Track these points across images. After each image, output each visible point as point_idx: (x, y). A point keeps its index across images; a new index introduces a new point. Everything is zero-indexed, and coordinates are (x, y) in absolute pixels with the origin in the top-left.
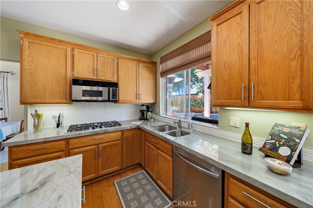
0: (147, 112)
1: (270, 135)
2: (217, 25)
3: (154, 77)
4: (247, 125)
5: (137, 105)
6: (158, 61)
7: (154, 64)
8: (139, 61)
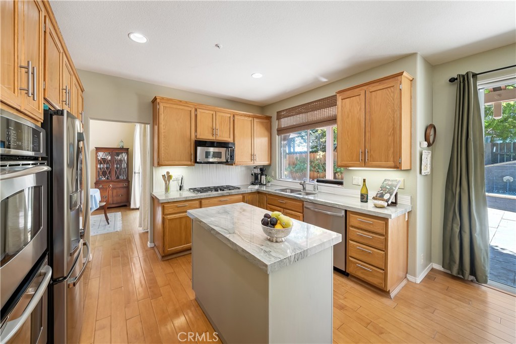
0: (261, 175)
1: (381, 188)
2: (342, 99)
3: (269, 134)
4: (364, 180)
5: (248, 168)
6: (274, 116)
7: (269, 118)
8: (254, 117)
